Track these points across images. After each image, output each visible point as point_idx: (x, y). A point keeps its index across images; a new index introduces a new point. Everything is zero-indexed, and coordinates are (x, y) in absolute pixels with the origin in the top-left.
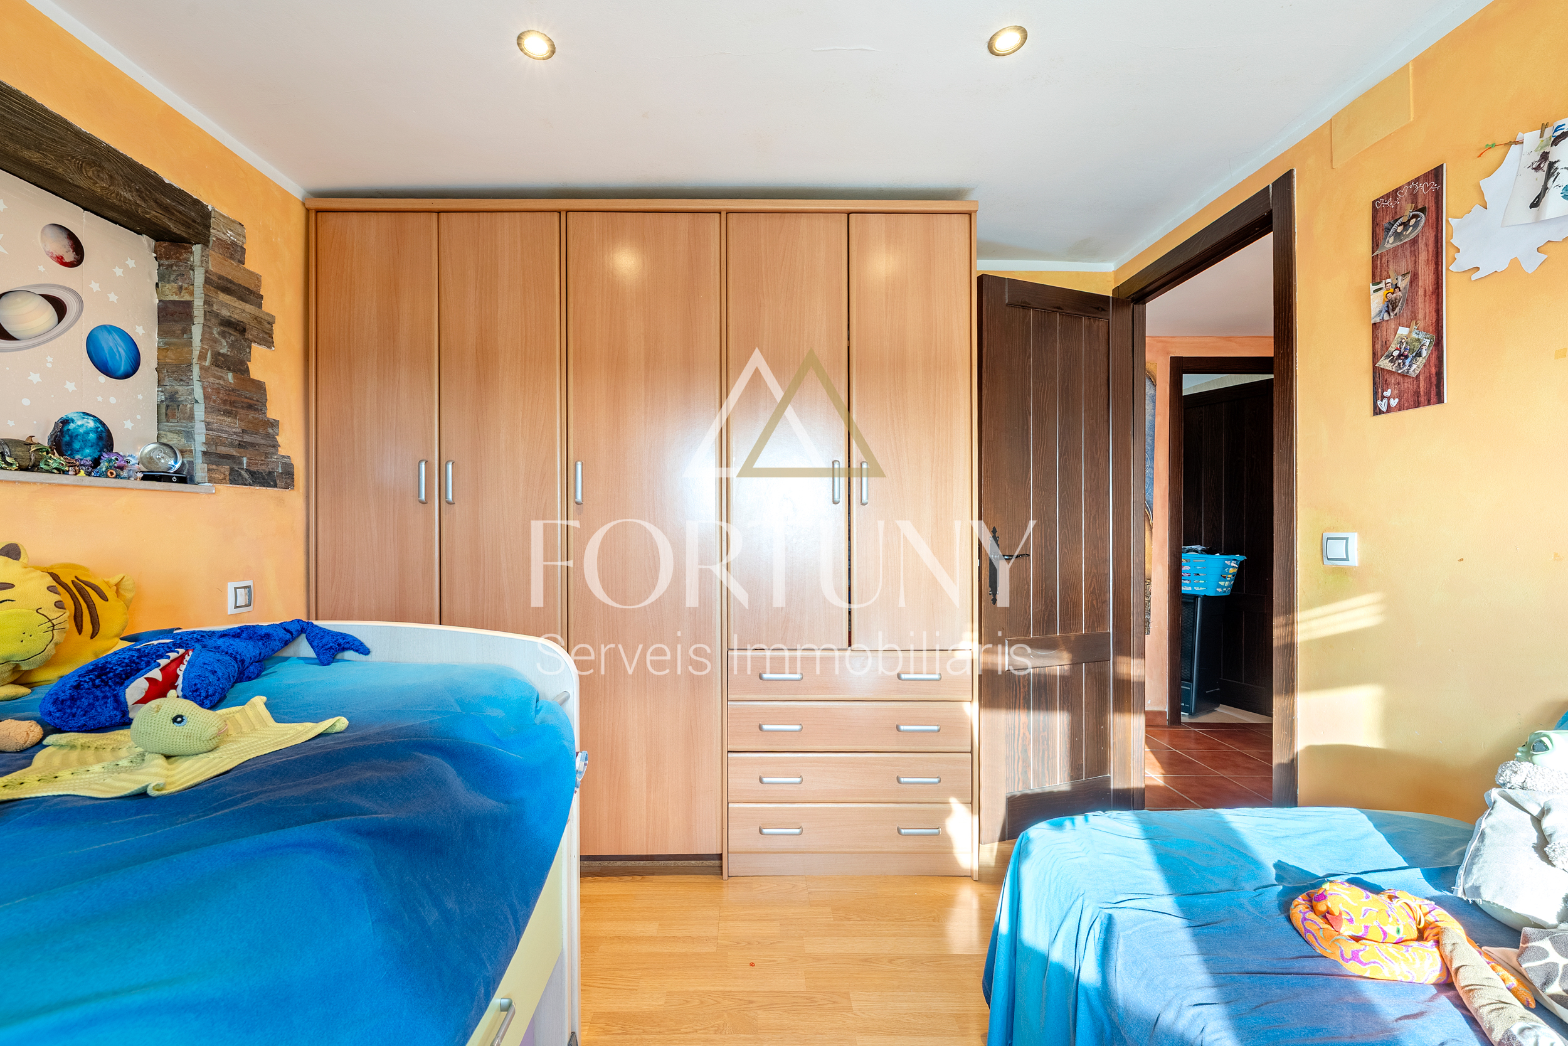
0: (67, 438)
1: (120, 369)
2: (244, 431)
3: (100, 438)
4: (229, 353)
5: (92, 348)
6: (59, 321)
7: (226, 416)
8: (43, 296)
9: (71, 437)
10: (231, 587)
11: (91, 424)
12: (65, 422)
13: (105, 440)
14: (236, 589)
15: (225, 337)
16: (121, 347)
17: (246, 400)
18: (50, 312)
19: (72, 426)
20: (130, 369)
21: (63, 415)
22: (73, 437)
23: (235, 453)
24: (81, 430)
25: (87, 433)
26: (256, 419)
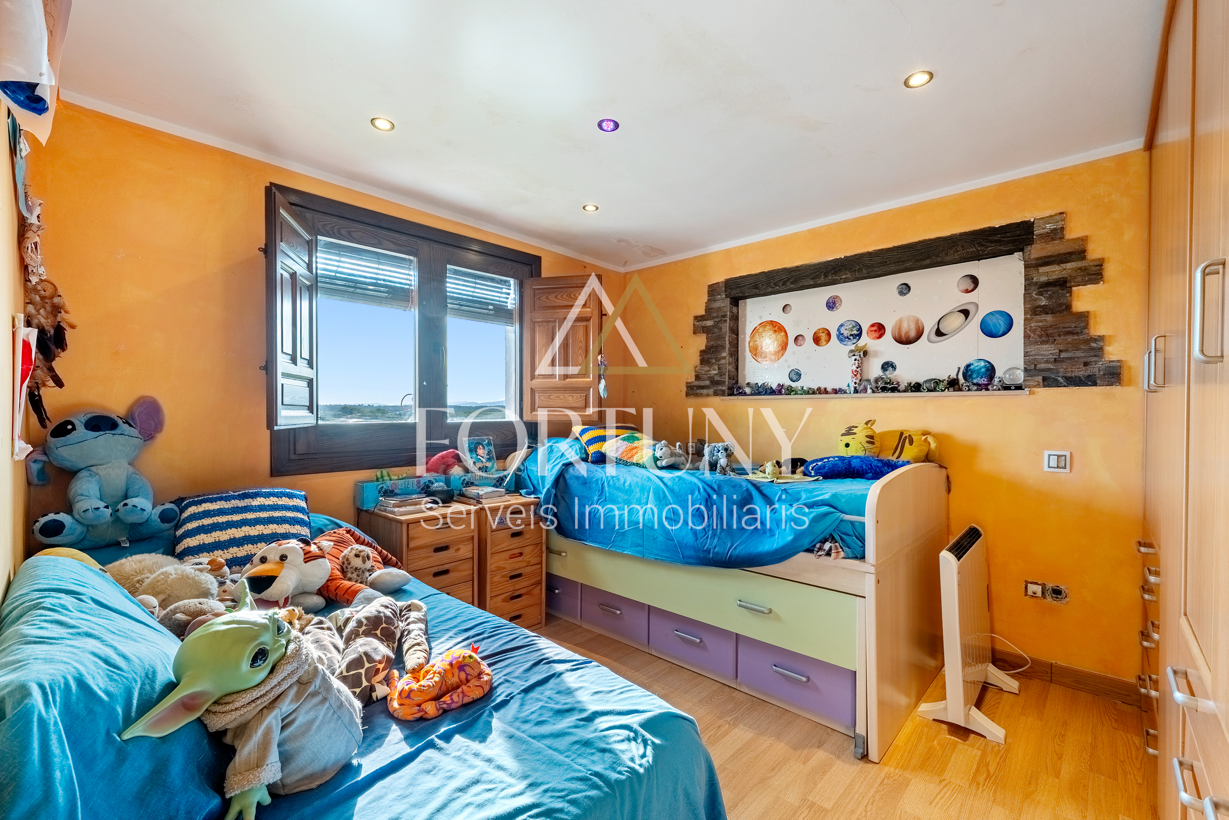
0: (970, 373)
1: (1000, 331)
2: (1061, 351)
3: (988, 370)
4: (1047, 304)
5: (983, 327)
6: (966, 319)
7: (1042, 344)
8: (958, 311)
9: (972, 372)
10: (1046, 453)
11: (982, 364)
12: (968, 366)
13: (991, 371)
14: (1049, 455)
15: (1042, 295)
16: (1001, 320)
17: (1063, 330)
18: (962, 316)
19: (972, 367)
20: (1006, 330)
21: (967, 362)
22: (973, 372)
23: (1052, 367)
24: (977, 368)
25: (980, 369)
26: (1076, 340)
